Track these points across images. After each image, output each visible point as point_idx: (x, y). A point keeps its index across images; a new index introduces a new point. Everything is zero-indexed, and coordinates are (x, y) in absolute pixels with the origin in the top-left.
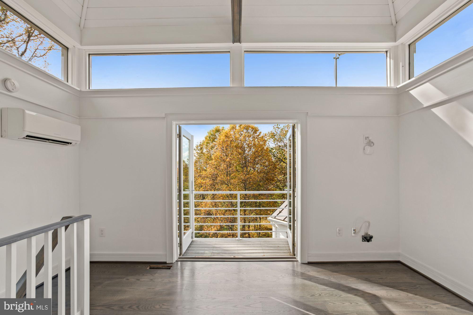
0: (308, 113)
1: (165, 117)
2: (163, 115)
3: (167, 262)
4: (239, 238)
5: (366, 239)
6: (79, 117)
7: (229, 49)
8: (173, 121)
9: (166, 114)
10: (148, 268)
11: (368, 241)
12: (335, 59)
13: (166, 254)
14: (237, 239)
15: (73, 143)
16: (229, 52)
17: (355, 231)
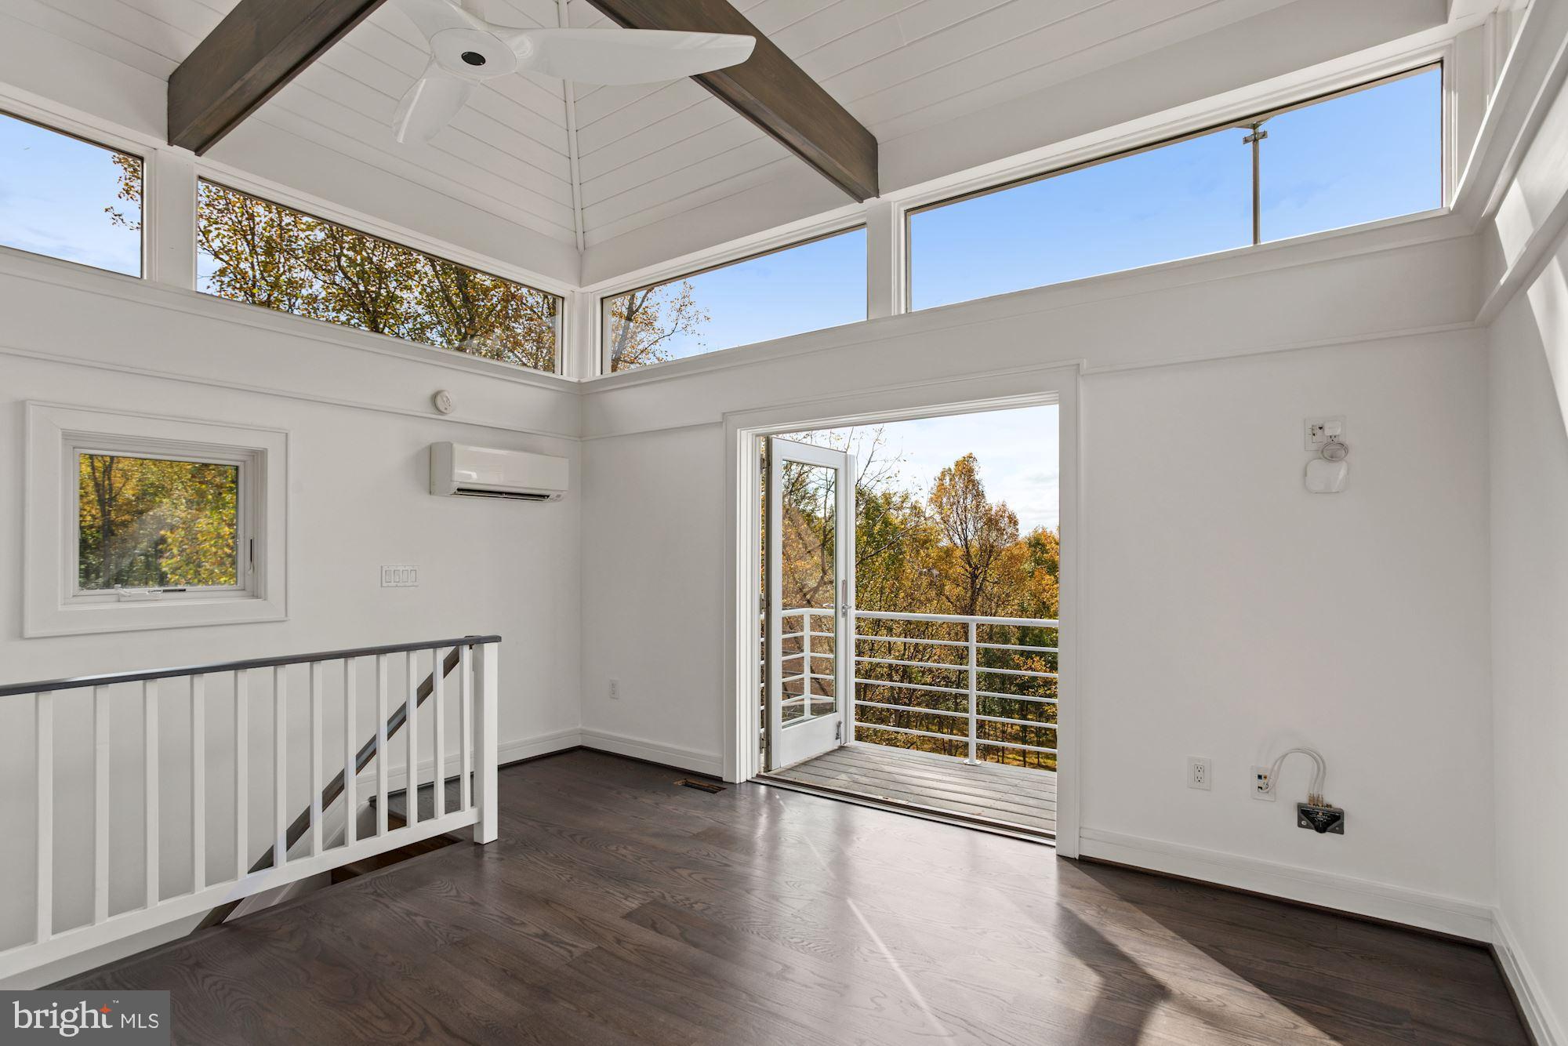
0: (1079, 365)
1: (722, 422)
2: (719, 418)
3: (724, 780)
4: (973, 758)
5: (1313, 820)
6: (580, 437)
7: (864, 216)
8: (738, 430)
9: (724, 414)
10: (679, 783)
11: (1322, 828)
12: (1251, 144)
13: (722, 759)
14: (967, 761)
15: (553, 495)
16: (864, 224)
17: (1263, 781)
